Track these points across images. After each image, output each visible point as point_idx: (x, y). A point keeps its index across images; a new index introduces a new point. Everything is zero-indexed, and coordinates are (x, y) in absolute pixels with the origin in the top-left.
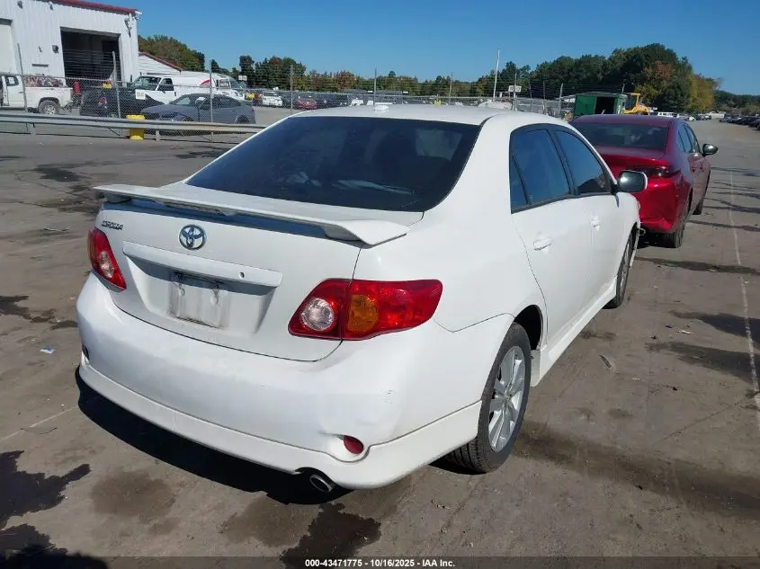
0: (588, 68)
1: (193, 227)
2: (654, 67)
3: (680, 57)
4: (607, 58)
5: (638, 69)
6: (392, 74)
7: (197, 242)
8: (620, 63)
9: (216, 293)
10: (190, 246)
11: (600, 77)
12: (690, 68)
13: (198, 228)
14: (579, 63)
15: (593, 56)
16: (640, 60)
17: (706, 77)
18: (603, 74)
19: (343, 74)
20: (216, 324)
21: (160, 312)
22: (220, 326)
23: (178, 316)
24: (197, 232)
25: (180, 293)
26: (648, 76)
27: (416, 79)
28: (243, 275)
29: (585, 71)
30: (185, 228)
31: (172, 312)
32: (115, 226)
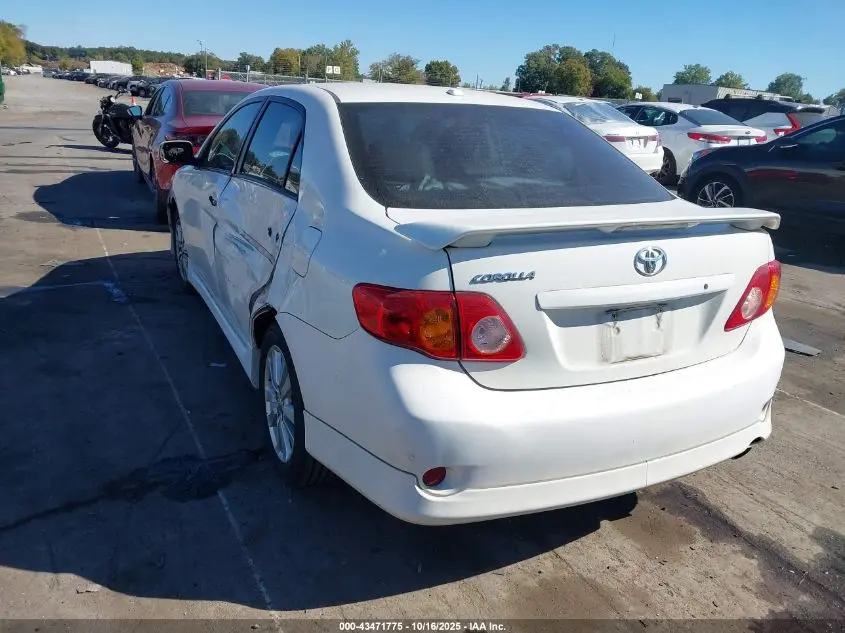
9: (659, 319)
10: (648, 273)
13: (658, 249)
20: (659, 351)
21: (591, 367)
22: (665, 352)
23: (613, 360)
24: (657, 255)
25: (613, 332)
28: (706, 287)
30: (641, 252)
31: (605, 359)
32: (517, 277)
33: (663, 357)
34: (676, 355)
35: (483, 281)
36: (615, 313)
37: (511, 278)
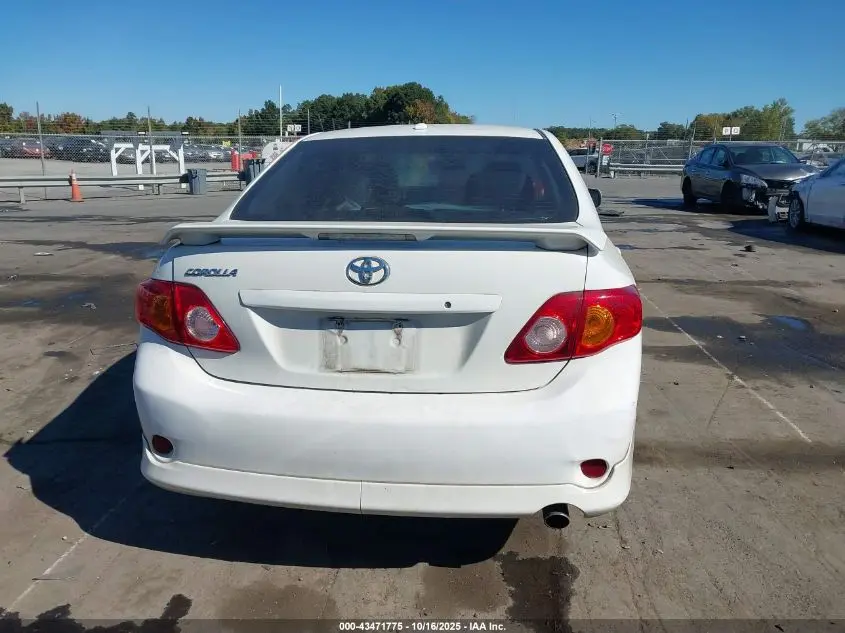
0: (352, 108)
1: (367, 260)
2: (414, 105)
3: (436, 96)
4: (368, 97)
5: (400, 108)
6: (131, 115)
7: (376, 276)
8: (382, 102)
9: (398, 335)
10: (365, 282)
11: (364, 115)
12: (447, 106)
13: (375, 259)
14: (340, 102)
15: (354, 94)
16: (400, 98)
17: (462, 115)
18: (368, 113)
19: (66, 116)
20: (401, 368)
21: (311, 370)
22: (408, 371)
23: (339, 367)
24: (375, 264)
25: (339, 340)
26: (411, 114)
27: (161, 121)
28: (448, 305)
29: (348, 110)
30: (355, 261)
31: (329, 366)
32: (221, 273)
33: (408, 376)
34: (424, 377)
35: (194, 275)
36: (339, 321)
37: (217, 273)
